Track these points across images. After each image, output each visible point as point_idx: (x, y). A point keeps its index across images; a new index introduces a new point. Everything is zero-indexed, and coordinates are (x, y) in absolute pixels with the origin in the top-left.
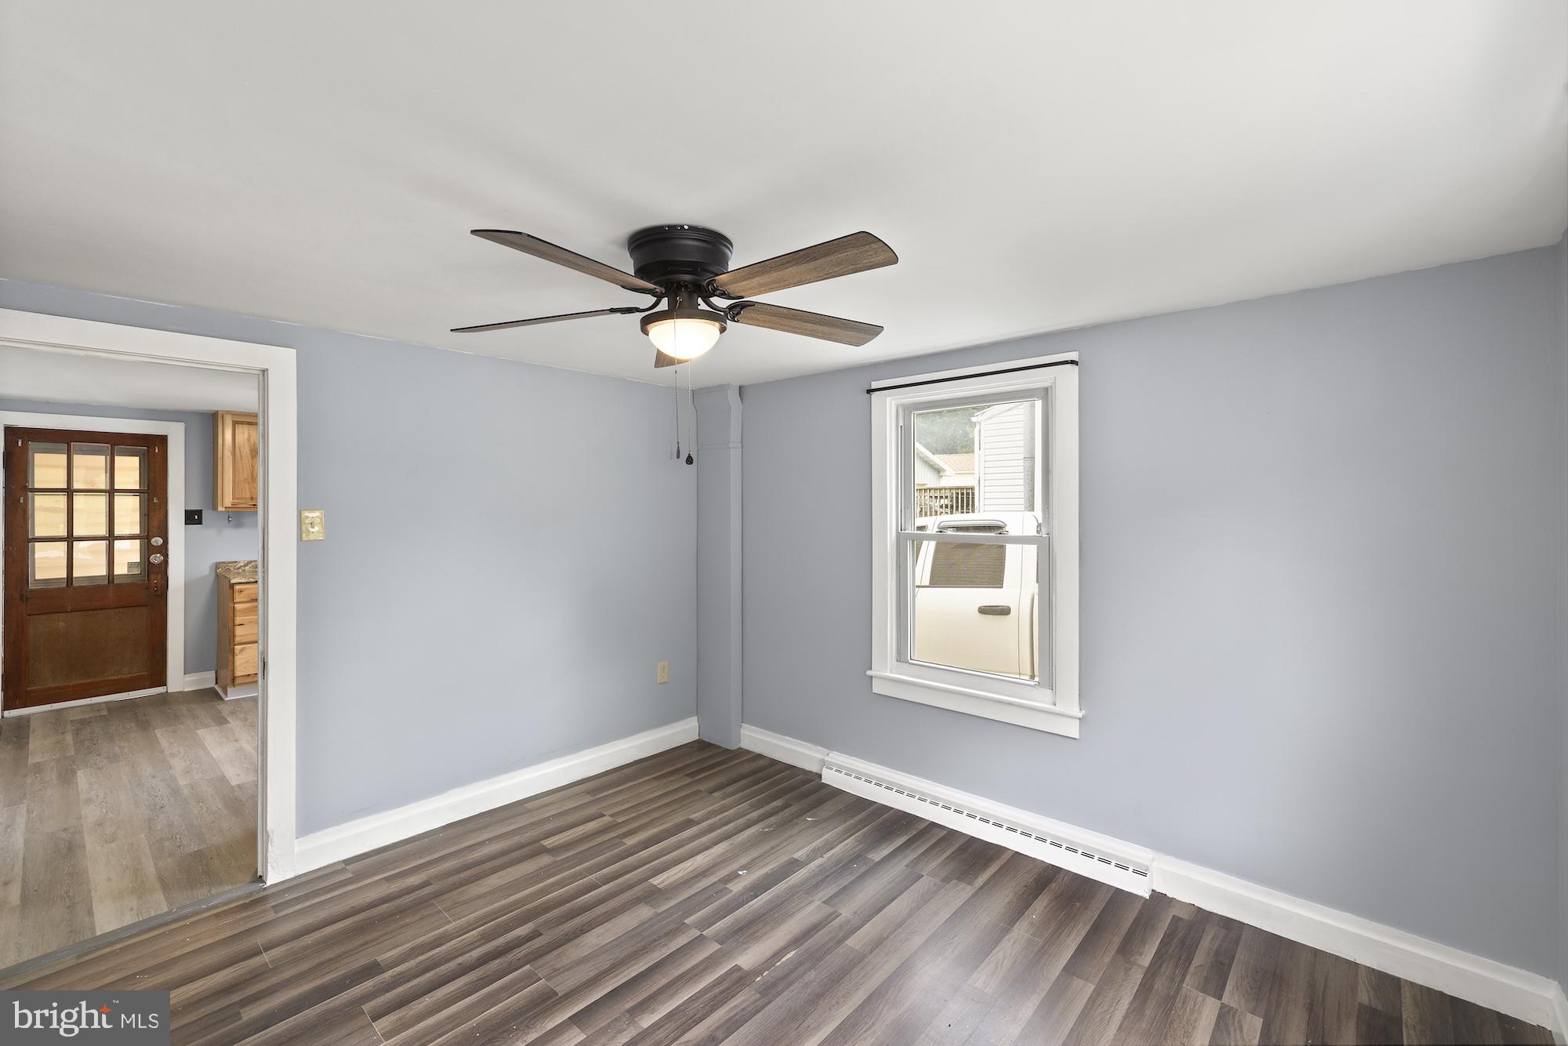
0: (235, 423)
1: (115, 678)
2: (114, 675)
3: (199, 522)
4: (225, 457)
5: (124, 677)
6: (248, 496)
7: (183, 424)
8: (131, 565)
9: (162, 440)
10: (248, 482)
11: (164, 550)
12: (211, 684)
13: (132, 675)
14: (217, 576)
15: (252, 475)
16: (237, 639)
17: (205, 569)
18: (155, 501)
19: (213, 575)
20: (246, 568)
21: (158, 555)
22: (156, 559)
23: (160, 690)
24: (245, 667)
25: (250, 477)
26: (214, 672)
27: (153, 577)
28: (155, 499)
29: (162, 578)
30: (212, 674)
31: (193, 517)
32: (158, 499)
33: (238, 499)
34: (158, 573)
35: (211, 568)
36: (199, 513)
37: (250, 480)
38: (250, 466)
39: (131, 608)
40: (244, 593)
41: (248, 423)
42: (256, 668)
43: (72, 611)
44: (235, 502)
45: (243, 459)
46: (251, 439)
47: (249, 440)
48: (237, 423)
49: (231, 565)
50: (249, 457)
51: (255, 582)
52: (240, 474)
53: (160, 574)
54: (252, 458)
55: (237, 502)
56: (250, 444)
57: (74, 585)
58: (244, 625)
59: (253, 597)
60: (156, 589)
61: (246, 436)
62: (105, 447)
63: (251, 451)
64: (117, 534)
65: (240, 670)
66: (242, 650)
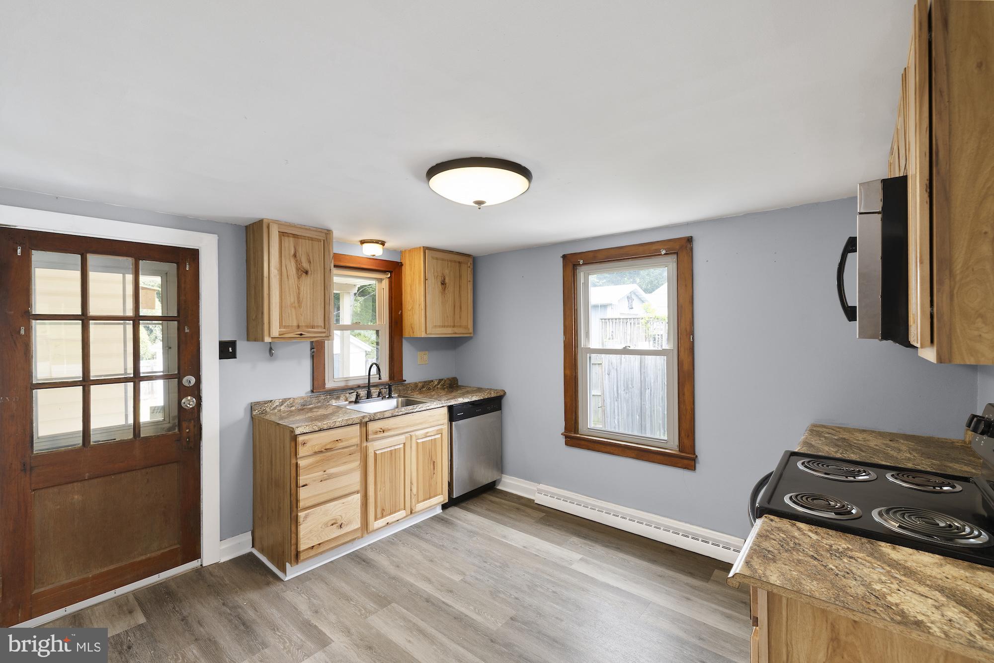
0: (282, 234)
1: (143, 557)
2: (142, 555)
3: (233, 356)
4: (272, 276)
5: (153, 555)
6: (295, 324)
7: (216, 235)
8: (153, 410)
9: (192, 255)
10: (295, 307)
11: (196, 391)
12: (248, 549)
13: (162, 551)
14: (252, 418)
15: (298, 298)
16: (302, 504)
17: (240, 413)
18: (187, 331)
19: (248, 419)
21: (189, 398)
22: (189, 402)
23: (194, 564)
24: (308, 539)
25: (296, 302)
26: (250, 532)
27: (184, 424)
28: (186, 328)
29: (194, 426)
30: (248, 536)
31: (227, 350)
32: (189, 328)
33: (285, 327)
34: (190, 420)
35: (245, 409)
36: (233, 344)
37: (296, 305)
38: (297, 287)
39: (161, 467)
40: (308, 445)
41: (295, 236)
42: (320, 537)
43: (90, 479)
44: (282, 331)
45: (290, 280)
46: (297, 255)
47: (295, 256)
48: (283, 235)
49: (266, 405)
50: (296, 277)
51: (320, 430)
52: (288, 297)
53: (192, 421)
54: (299, 278)
55: (284, 331)
56: (296, 261)
57: (92, 443)
58: (307, 485)
59: (317, 449)
60: (188, 440)
61: (292, 252)
62: (128, 261)
63: (298, 269)
64: (143, 373)
65: (305, 543)
66: (306, 517)
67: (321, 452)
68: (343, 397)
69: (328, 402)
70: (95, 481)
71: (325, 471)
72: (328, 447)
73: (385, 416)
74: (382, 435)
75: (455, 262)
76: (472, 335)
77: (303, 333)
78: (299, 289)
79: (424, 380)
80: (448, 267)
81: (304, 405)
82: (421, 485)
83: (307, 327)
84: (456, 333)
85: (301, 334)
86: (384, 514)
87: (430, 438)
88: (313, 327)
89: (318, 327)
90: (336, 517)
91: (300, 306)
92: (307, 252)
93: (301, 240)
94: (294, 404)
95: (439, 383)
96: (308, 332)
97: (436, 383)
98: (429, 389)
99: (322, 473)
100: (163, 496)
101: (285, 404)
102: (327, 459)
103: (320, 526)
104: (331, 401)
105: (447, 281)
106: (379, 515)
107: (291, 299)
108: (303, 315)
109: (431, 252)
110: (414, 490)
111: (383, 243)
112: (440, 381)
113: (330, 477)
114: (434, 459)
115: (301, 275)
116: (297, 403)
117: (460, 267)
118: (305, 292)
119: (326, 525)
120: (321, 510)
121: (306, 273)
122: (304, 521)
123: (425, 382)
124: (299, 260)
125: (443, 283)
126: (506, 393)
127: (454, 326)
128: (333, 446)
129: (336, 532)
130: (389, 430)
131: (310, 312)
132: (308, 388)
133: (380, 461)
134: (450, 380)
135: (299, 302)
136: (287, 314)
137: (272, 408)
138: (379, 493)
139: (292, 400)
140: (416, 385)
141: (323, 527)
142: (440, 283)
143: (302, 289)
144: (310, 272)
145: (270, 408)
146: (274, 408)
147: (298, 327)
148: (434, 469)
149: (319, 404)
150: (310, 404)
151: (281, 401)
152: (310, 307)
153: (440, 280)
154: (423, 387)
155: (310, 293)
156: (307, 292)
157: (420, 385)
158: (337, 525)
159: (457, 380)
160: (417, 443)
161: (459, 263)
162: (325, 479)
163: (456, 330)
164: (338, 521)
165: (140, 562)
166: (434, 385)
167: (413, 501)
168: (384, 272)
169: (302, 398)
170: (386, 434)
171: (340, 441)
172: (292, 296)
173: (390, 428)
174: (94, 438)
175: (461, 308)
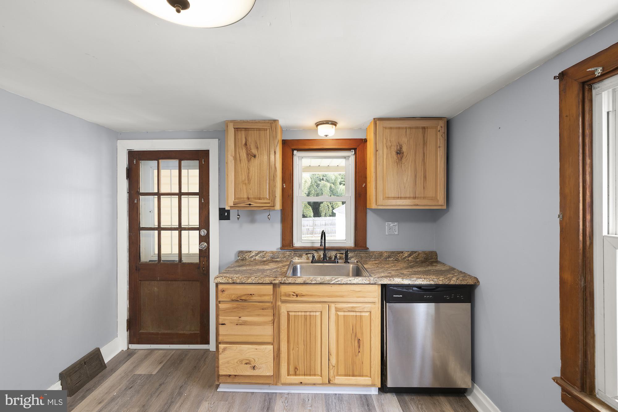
0: (237, 129)
2: (182, 331)
3: (228, 218)
4: (229, 161)
5: (187, 332)
6: (245, 196)
7: (218, 139)
9: (206, 153)
10: (246, 184)
11: (207, 239)
13: (191, 332)
15: (248, 176)
16: (221, 338)
17: (231, 257)
18: (203, 201)
20: (257, 258)
22: (204, 246)
24: (226, 367)
25: (247, 179)
27: (202, 259)
28: (203, 199)
29: (207, 261)
31: (223, 214)
33: (238, 199)
34: (204, 257)
35: (235, 255)
36: (228, 210)
37: (246, 182)
38: (247, 168)
39: (191, 282)
40: (226, 293)
41: (246, 129)
42: (236, 370)
43: (160, 280)
44: (236, 202)
45: (242, 163)
46: (247, 144)
47: (246, 144)
48: (237, 131)
49: (246, 254)
50: (247, 162)
51: (234, 283)
52: (240, 176)
53: (206, 258)
54: (249, 160)
55: (237, 202)
56: (247, 148)
57: (162, 262)
58: (225, 324)
59: (233, 297)
60: (204, 269)
61: (244, 142)
62: (176, 162)
63: (247, 155)
64: (183, 225)
65: (223, 370)
66: (225, 349)
67: (237, 301)
68: (304, 256)
69: (292, 258)
70: (163, 282)
71: (240, 318)
72: (243, 298)
73: (297, 282)
74: (295, 298)
75: (417, 128)
76: (445, 207)
77: (251, 203)
78: (249, 169)
79: (391, 251)
80: (406, 135)
81: (273, 258)
82: (342, 358)
83: (255, 198)
84: (417, 205)
85: (250, 204)
86: (298, 372)
87: (354, 314)
88: (260, 199)
89: (264, 198)
90: (250, 359)
91: (249, 183)
92: (255, 141)
93: (250, 132)
94: (266, 256)
95: (410, 255)
96: (256, 203)
97: (406, 255)
98: (397, 260)
99: (237, 318)
100: (192, 299)
101: (259, 255)
102: (242, 308)
103: (236, 361)
104: (294, 258)
105: (404, 149)
106: (292, 372)
107: (243, 177)
108: (252, 189)
109: (382, 122)
110: (333, 361)
111: (334, 123)
112: (412, 253)
113: (245, 323)
114: (359, 336)
115: (250, 159)
116: (268, 255)
117: (424, 133)
118: (253, 172)
119: (241, 361)
120: (237, 348)
121: (255, 156)
122: (222, 352)
123: (393, 252)
124: (249, 147)
125: (399, 152)
126: (478, 282)
127: (415, 198)
128: (247, 299)
129: (249, 372)
130: (303, 295)
131: (257, 187)
132: (279, 245)
133: (293, 322)
134: (426, 254)
135: (249, 180)
136: (240, 189)
137: (250, 257)
138: (291, 352)
139: (265, 252)
140: (381, 254)
141: (239, 362)
142: (394, 153)
143: (251, 169)
144: (257, 156)
145: (248, 257)
146: (252, 257)
147: (248, 198)
148: (359, 347)
149: (285, 259)
150: (277, 258)
151: (257, 252)
152: (258, 182)
153: (394, 149)
154: (389, 257)
155: (257, 171)
156: (255, 172)
157: (385, 254)
158: (250, 365)
159: (436, 255)
160: (337, 316)
161: (424, 128)
162: (240, 323)
163: (417, 201)
164: (251, 363)
165: (181, 334)
166: (404, 257)
167: (332, 372)
168: (349, 149)
169: (272, 252)
170: (299, 299)
171: (253, 295)
172: (243, 175)
173: (304, 293)
174: (163, 259)
175: (425, 177)
